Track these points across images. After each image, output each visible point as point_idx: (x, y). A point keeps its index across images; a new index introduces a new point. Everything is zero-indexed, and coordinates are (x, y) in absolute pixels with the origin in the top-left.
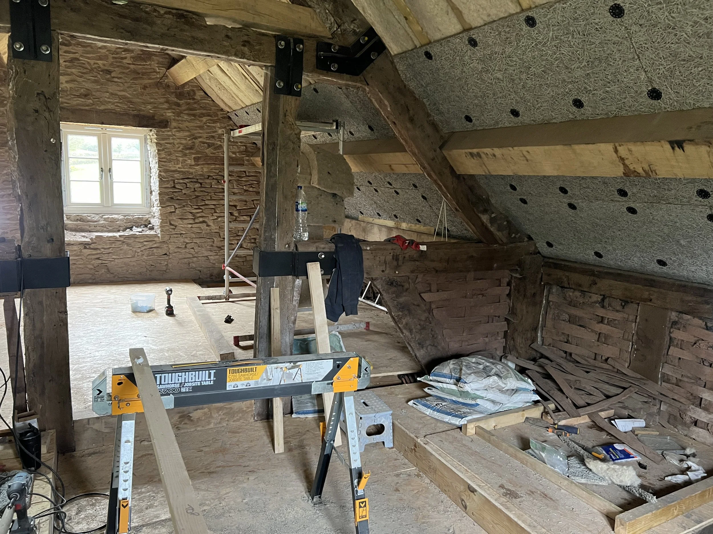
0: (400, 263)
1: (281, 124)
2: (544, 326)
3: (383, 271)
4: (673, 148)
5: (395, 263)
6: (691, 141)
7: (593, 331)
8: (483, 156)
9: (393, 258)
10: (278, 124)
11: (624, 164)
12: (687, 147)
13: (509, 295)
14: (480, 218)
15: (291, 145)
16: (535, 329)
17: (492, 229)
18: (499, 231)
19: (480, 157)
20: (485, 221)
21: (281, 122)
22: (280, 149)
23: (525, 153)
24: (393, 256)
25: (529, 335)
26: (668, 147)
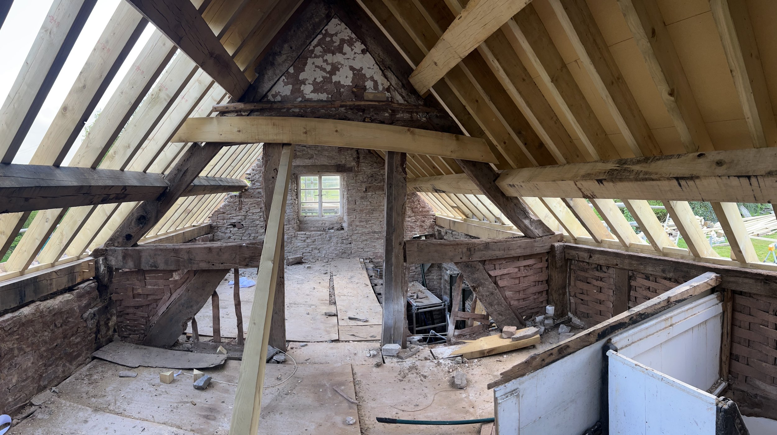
0: (472, 253)
1: (395, 173)
2: (570, 284)
3: (461, 258)
4: (599, 183)
5: (469, 253)
6: (605, 179)
7: (594, 285)
8: (516, 186)
9: (467, 250)
10: (393, 173)
11: (581, 191)
12: (604, 183)
13: (547, 267)
14: (523, 222)
15: (401, 184)
16: (565, 287)
17: (532, 228)
18: (536, 229)
19: (515, 187)
20: (527, 224)
21: (394, 171)
22: (394, 187)
23: (536, 185)
24: (467, 249)
25: (561, 292)
26: (596, 182)
